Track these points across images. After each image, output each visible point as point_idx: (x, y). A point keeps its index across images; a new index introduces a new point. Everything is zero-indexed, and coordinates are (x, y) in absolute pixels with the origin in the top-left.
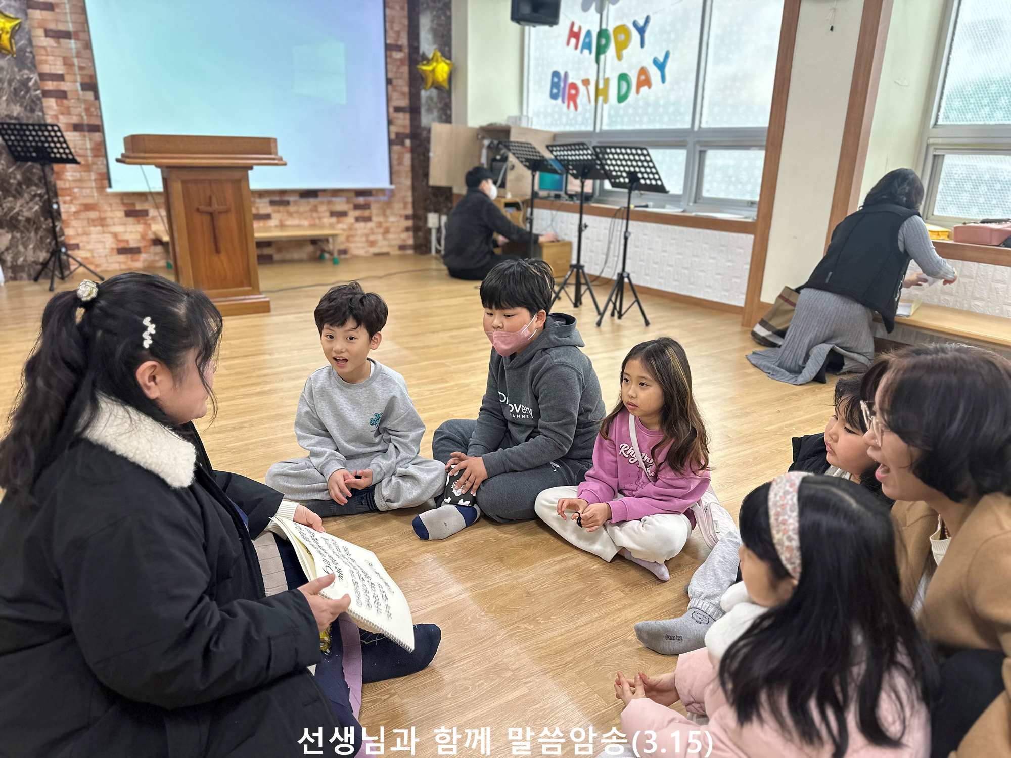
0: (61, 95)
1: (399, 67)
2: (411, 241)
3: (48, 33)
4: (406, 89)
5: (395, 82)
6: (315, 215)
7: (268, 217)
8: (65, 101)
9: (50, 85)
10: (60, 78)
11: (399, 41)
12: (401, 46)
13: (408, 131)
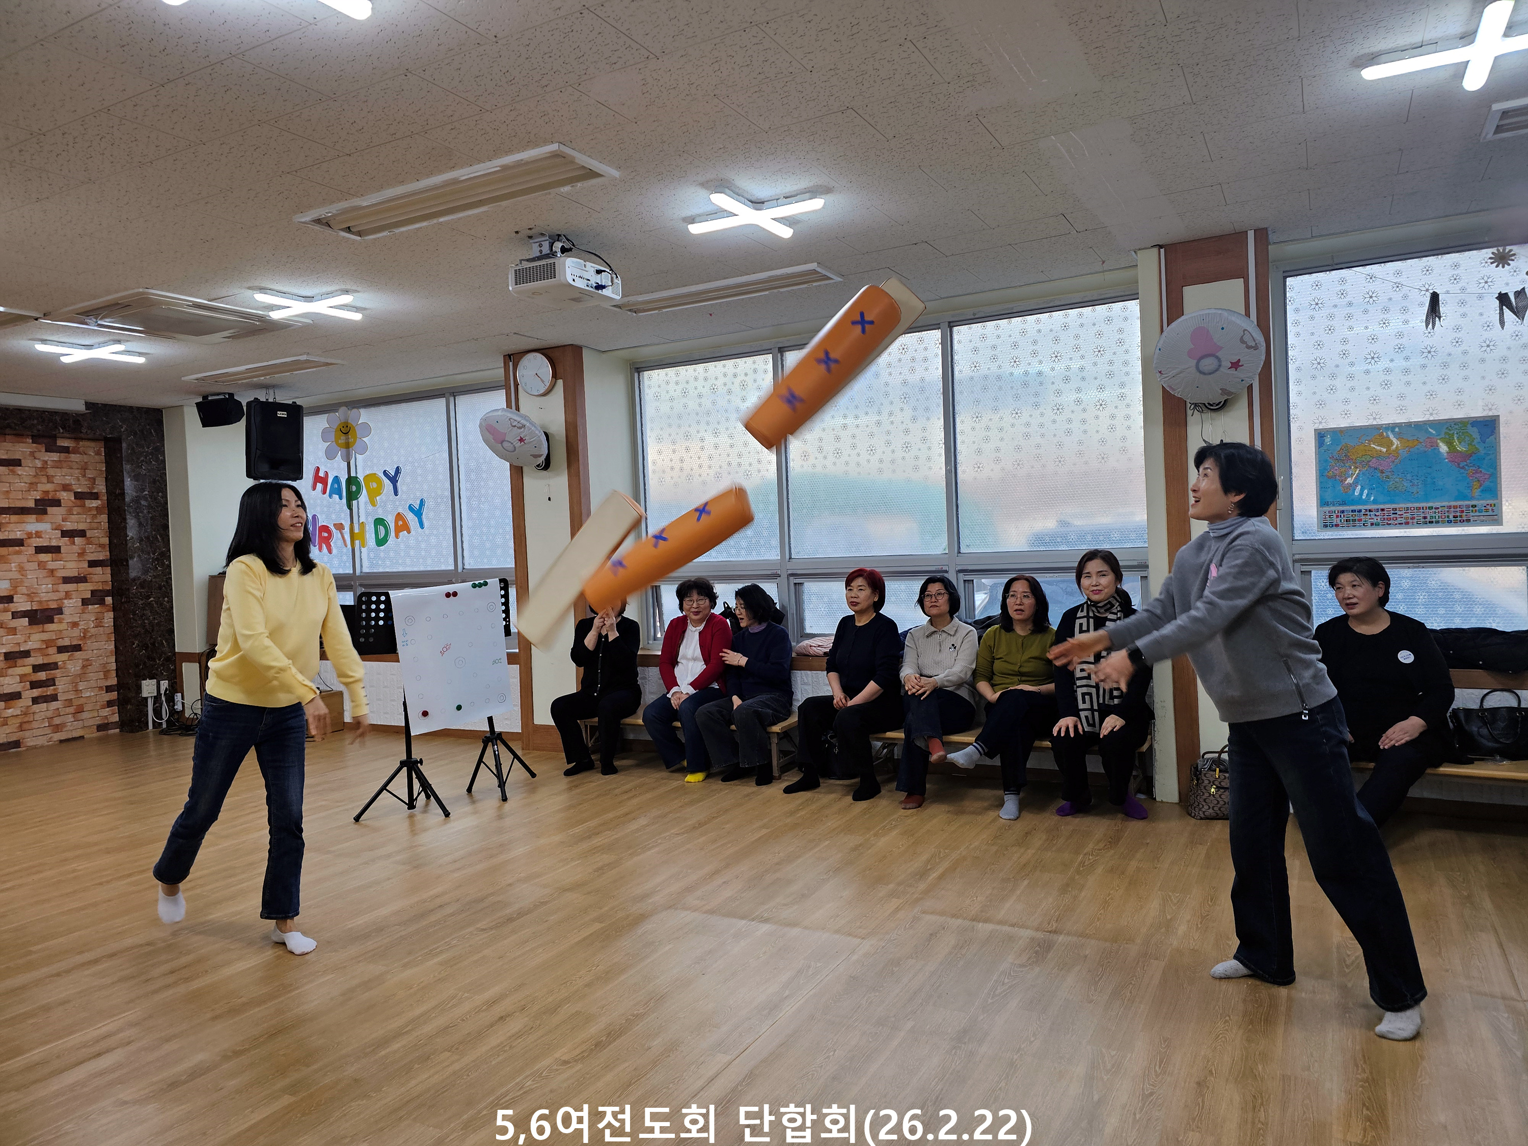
1: (94, 516)
2: (116, 718)
4: (106, 541)
5: (88, 534)
11: (93, 488)
12: (96, 493)
13: (109, 587)
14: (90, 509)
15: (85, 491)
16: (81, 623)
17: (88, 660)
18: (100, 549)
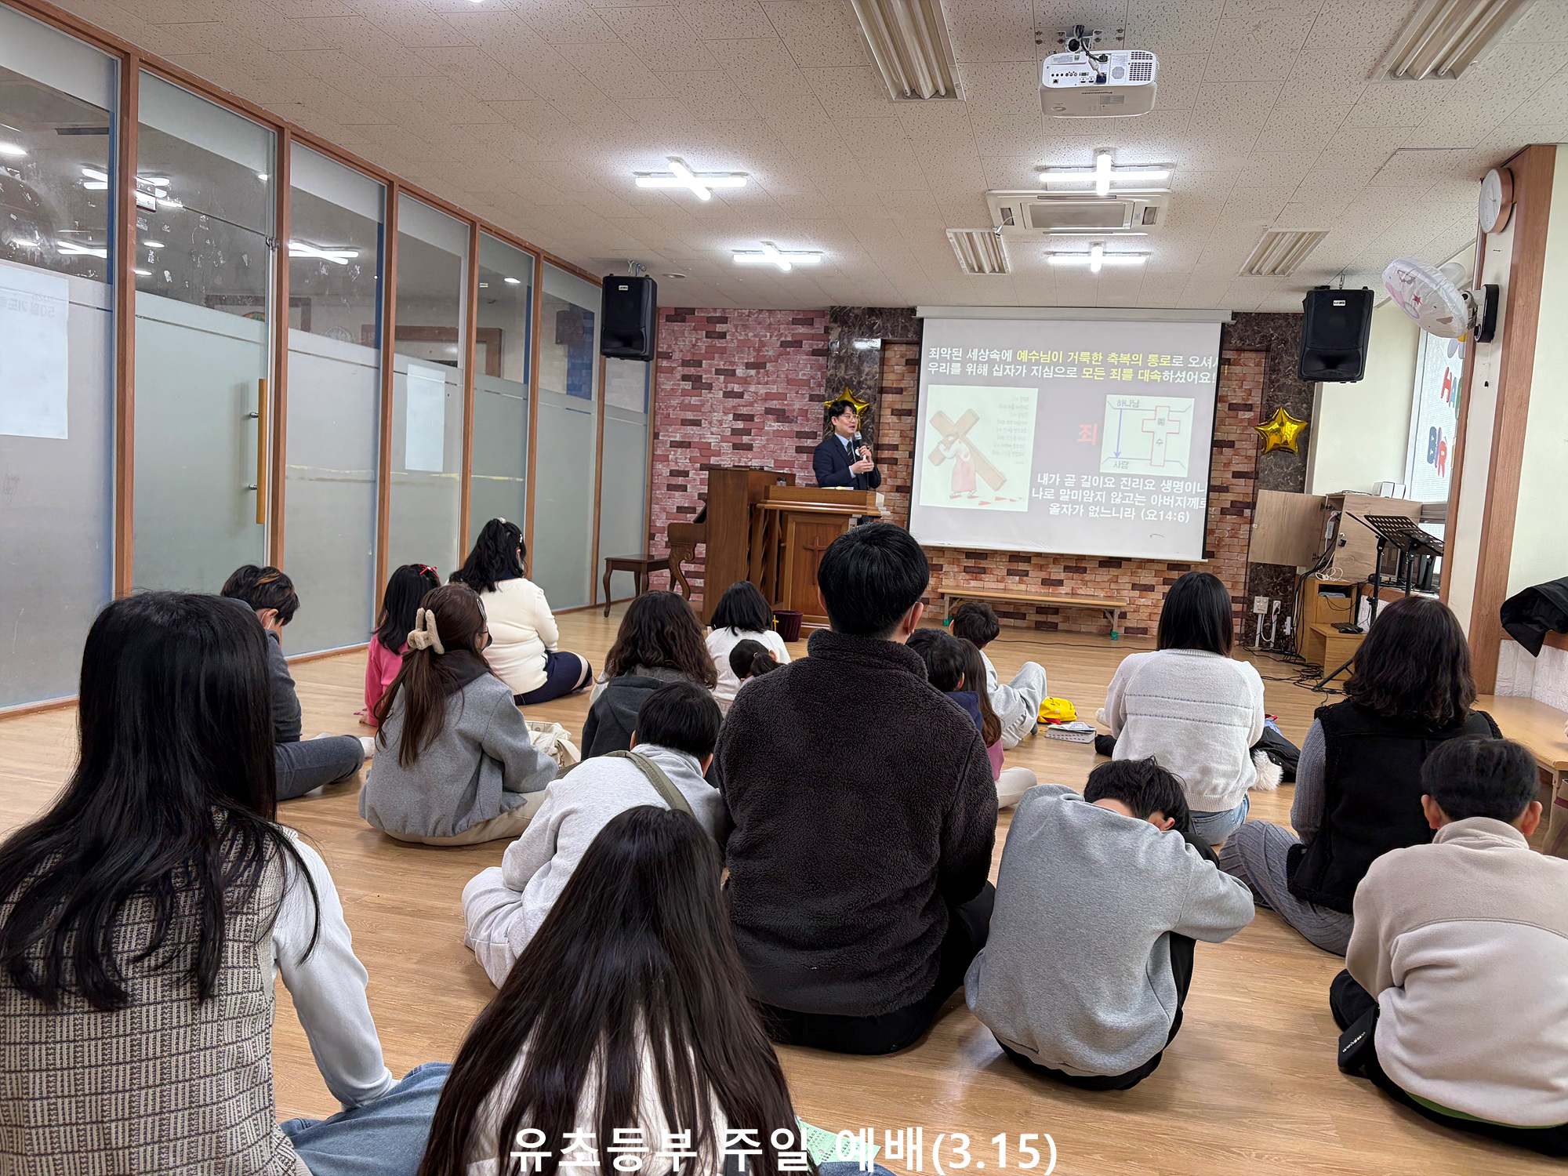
0: (894, 462)
1: (1245, 428)
3: (894, 412)
4: (1253, 453)
5: (1237, 445)
6: (1113, 586)
7: (1060, 583)
8: (894, 467)
9: (886, 454)
10: (895, 448)
11: (1248, 399)
12: (1251, 405)
13: (1249, 500)
14: (1242, 420)
15: (1240, 402)
16: (1217, 531)
17: (1218, 567)
18: (1246, 461)
